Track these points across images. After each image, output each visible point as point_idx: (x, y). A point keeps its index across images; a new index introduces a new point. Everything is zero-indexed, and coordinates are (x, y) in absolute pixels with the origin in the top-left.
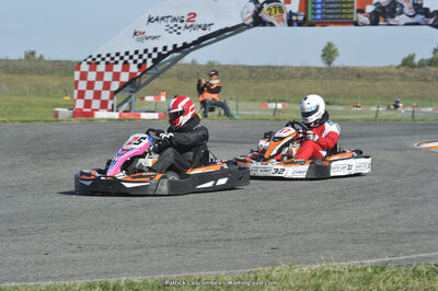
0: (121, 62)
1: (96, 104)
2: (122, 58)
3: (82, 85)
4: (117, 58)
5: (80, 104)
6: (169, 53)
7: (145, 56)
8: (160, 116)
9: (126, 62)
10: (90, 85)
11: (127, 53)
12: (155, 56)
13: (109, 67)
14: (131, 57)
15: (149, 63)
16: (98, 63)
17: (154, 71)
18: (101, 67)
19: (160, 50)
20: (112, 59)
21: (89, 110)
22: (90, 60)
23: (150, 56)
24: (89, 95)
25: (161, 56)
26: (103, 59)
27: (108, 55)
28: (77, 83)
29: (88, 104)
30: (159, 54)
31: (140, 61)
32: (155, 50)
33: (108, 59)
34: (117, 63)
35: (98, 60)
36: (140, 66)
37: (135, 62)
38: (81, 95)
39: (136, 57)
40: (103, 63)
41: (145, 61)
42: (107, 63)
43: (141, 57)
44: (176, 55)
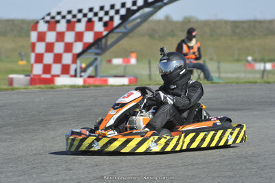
0: (84, 20)
1: (56, 69)
2: (85, 15)
3: (40, 48)
4: (80, 16)
5: (38, 69)
6: (140, 8)
7: (112, 13)
8: (130, 81)
9: (90, 21)
10: (50, 48)
11: (91, 10)
12: (123, 12)
13: (70, 25)
14: (96, 14)
15: (117, 21)
16: (58, 22)
17: (122, 29)
18: (62, 26)
19: (129, 5)
20: (74, 16)
21: (48, 76)
22: (48, 18)
23: (117, 12)
24: (48, 58)
25: (130, 12)
26: (64, 17)
27: (69, 12)
28: (33, 45)
29: (47, 69)
30: (128, 10)
31: (106, 18)
32: (123, 5)
33: (69, 17)
34: (79, 21)
35: (58, 18)
36: (106, 24)
37: (101, 19)
38: (39, 58)
39: (101, 14)
40: (63, 22)
41: (112, 18)
42: (68, 22)
43: (107, 13)
44: (147, 10)
